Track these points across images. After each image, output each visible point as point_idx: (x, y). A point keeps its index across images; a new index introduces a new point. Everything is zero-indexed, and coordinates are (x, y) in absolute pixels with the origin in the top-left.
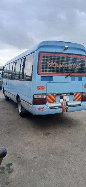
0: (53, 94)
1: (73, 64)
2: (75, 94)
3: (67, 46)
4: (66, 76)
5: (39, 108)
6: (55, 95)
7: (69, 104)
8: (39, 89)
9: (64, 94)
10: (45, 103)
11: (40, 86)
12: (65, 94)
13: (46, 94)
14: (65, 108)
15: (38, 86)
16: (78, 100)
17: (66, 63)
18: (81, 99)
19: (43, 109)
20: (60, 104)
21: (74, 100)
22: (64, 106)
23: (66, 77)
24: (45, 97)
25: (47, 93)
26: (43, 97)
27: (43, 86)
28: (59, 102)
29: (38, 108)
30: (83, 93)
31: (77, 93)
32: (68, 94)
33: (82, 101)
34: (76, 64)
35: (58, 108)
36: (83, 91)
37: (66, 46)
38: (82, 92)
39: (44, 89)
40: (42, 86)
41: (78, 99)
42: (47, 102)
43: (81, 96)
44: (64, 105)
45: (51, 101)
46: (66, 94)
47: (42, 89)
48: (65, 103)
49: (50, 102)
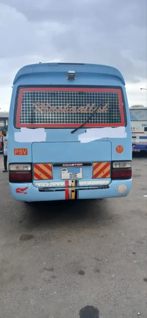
0: (46, 165)
1: (91, 105)
2: (94, 164)
3: (74, 72)
4: (73, 130)
5: (18, 189)
6: (50, 165)
7: (81, 183)
8: (18, 154)
9: (69, 164)
10: (30, 180)
11: (19, 149)
12: (71, 164)
13: (31, 164)
14: (73, 191)
15: (15, 149)
16: (104, 177)
17: (74, 105)
18: (109, 176)
19: (25, 191)
20: (63, 184)
21: (95, 177)
22: (72, 187)
23: (73, 132)
24: (29, 169)
25: (34, 162)
26: (26, 169)
27: (25, 150)
28: (60, 180)
29: (16, 189)
30: (114, 164)
31: (99, 163)
32: (78, 165)
33: (113, 178)
34: (96, 105)
35: (56, 190)
36: (113, 160)
37: (69, 72)
38: (112, 162)
39: (26, 154)
40: (22, 149)
41: (102, 174)
42: (35, 178)
43: (108, 168)
44: (70, 185)
45: (43, 176)
46: (73, 165)
47: (23, 154)
48: (73, 181)
49: (40, 178)
